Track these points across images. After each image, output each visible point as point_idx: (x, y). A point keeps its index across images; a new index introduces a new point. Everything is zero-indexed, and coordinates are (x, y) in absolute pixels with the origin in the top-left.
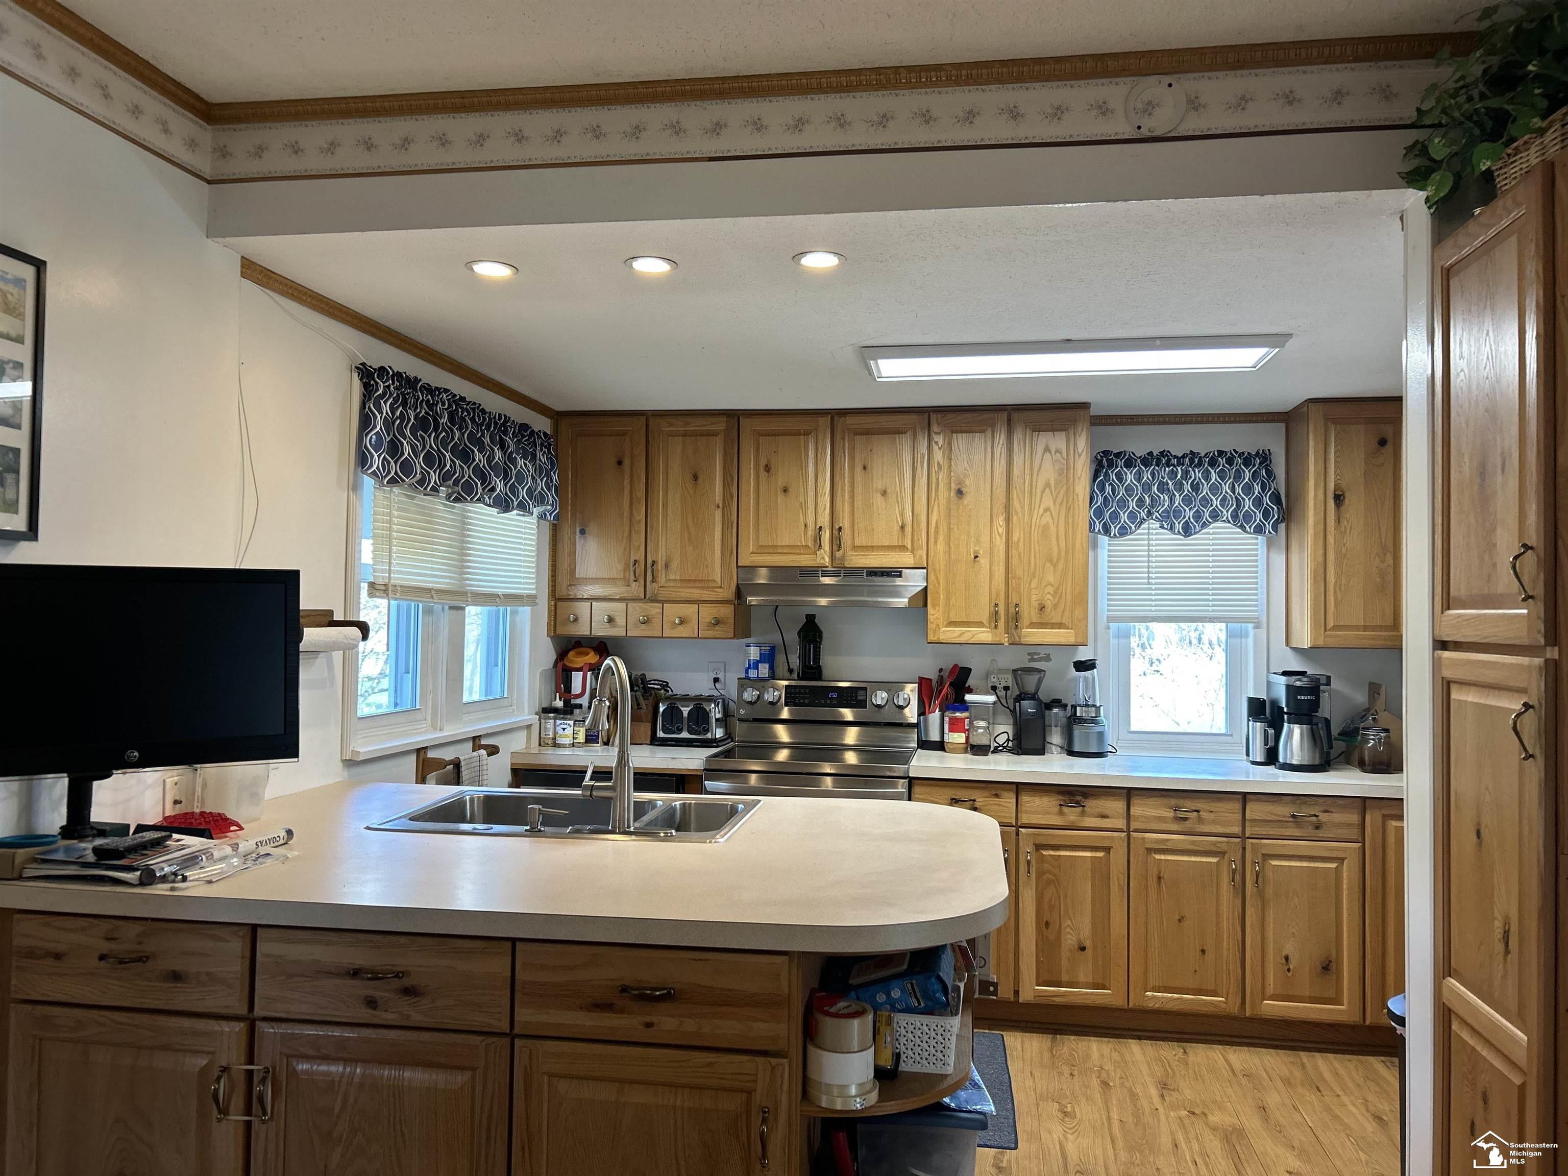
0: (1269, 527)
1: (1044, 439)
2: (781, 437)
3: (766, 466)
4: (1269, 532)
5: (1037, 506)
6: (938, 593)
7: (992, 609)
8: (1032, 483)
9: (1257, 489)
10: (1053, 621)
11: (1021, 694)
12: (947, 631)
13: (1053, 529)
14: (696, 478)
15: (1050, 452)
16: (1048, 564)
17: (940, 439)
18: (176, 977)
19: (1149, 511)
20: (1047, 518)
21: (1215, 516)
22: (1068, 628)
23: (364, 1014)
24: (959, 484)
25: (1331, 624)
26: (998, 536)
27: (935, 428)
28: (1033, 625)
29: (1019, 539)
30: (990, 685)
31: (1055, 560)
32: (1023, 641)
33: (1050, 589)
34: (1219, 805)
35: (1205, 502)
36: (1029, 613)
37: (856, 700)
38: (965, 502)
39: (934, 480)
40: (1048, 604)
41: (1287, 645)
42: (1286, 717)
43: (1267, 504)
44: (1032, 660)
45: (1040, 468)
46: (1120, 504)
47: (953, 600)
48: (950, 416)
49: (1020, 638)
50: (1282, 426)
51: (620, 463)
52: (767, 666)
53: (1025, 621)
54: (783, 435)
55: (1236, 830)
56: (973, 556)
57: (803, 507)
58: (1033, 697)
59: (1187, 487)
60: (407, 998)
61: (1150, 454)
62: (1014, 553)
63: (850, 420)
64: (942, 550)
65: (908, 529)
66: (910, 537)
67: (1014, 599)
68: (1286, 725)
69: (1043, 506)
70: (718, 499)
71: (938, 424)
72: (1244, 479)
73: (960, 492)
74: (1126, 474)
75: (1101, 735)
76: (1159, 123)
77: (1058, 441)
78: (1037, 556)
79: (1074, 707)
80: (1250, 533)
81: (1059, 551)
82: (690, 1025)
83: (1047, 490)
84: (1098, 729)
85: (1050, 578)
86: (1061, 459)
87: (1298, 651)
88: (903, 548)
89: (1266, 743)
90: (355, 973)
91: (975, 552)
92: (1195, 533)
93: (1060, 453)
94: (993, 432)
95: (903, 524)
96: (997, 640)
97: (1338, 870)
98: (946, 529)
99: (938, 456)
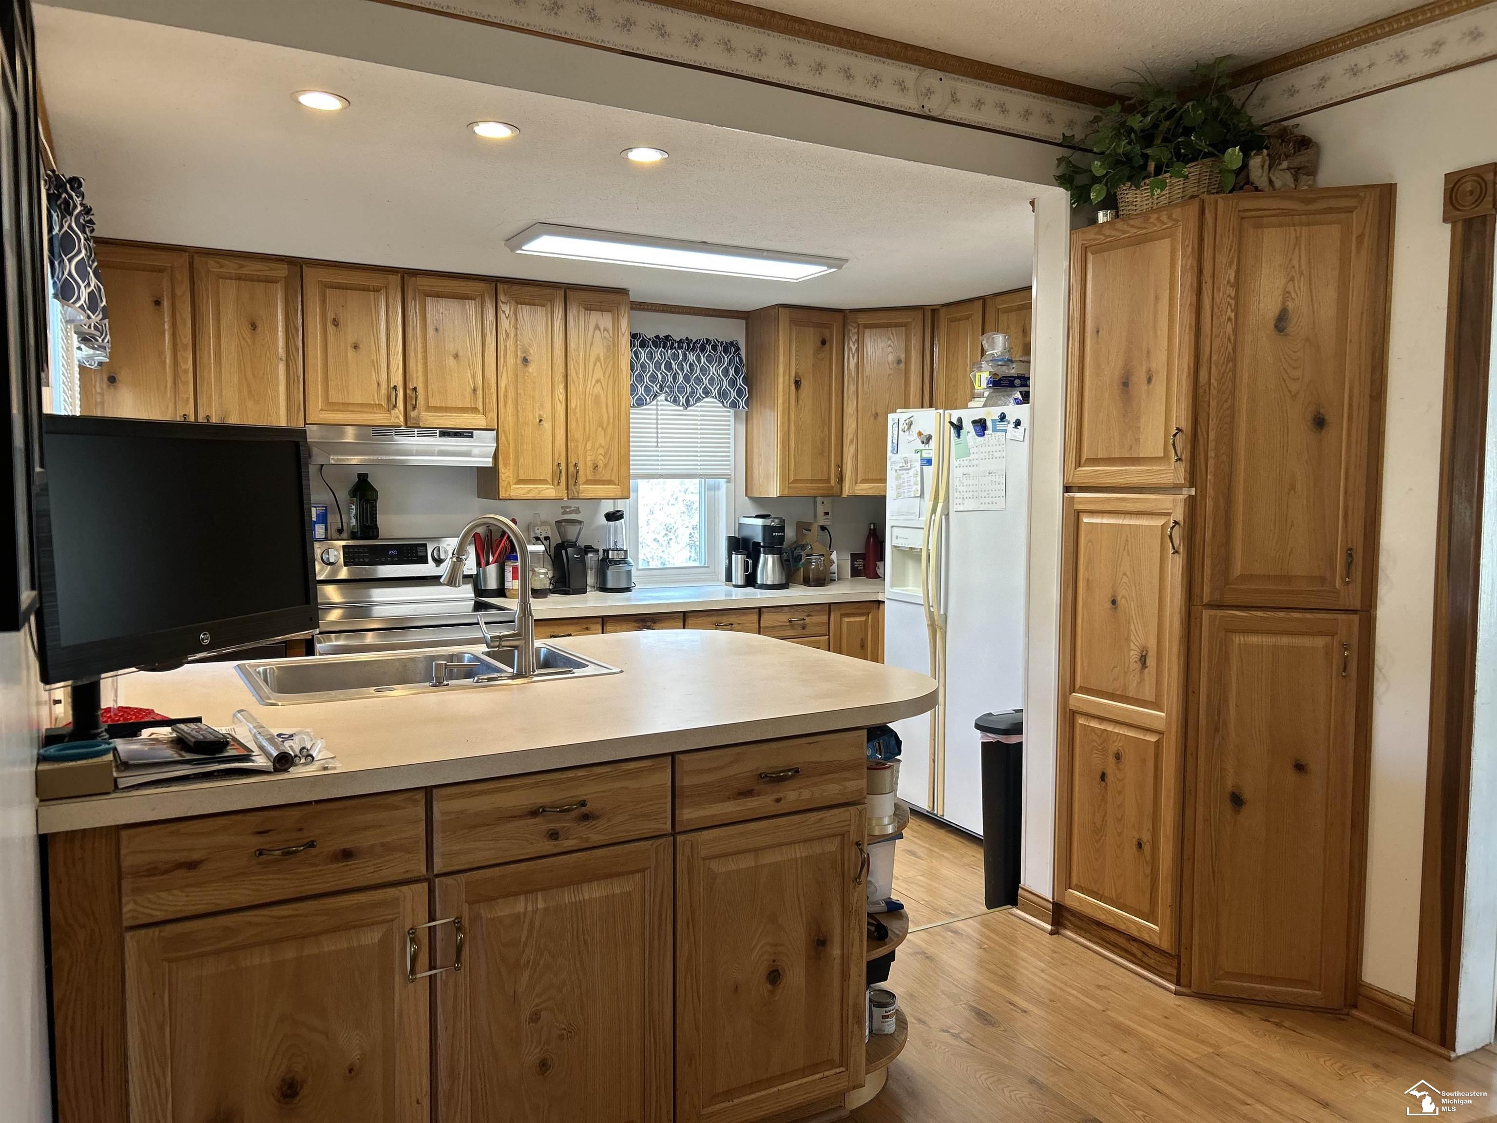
0: (742, 403)
1: (595, 318)
2: (349, 291)
3: (334, 319)
4: (743, 407)
5: (590, 378)
6: (508, 453)
7: (555, 467)
8: (585, 356)
9: (732, 372)
10: (604, 478)
11: (563, 542)
12: (517, 489)
13: (603, 399)
14: (254, 326)
15: (600, 330)
16: (600, 429)
17: (505, 308)
18: (347, 855)
19: (661, 386)
20: (598, 389)
21: (707, 393)
22: (615, 485)
23: (548, 846)
24: (525, 352)
25: (792, 479)
26: (558, 402)
27: (502, 297)
28: (588, 482)
29: (576, 406)
30: (533, 535)
31: (605, 426)
32: (582, 495)
33: (601, 451)
34: (745, 618)
35: (698, 380)
36: (585, 472)
37: (417, 556)
38: (530, 370)
39: (503, 348)
40: (601, 464)
41: (746, 495)
42: (762, 549)
43: (740, 385)
44: (564, 513)
45: (592, 343)
46: (638, 379)
47: (521, 460)
48: (516, 287)
49: (578, 494)
50: (744, 322)
51: (158, 303)
53: (582, 478)
54: (352, 289)
56: (538, 420)
57: (375, 364)
58: (573, 545)
59: (686, 368)
60: (586, 823)
61: (657, 337)
62: (571, 417)
63: (423, 282)
64: (510, 413)
65: (480, 392)
66: (481, 400)
67: (573, 460)
68: (762, 555)
69: (595, 377)
70: (281, 352)
71: (505, 294)
72: (724, 363)
73: (525, 361)
74: (641, 353)
75: (629, 573)
76: (934, 106)
77: (605, 320)
78: (591, 421)
79: (606, 551)
80: (727, 407)
81: (608, 417)
82: (806, 794)
83: (598, 363)
84: (628, 568)
85: (603, 443)
86: (608, 336)
87: (758, 501)
88: (475, 410)
89: (746, 569)
90: (534, 813)
91: (540, 416)
93: (608, 332)
94: (552, 306)
95: (474, 387)
96: (559, 495)
98: (513, 395)
99: (505, 324)
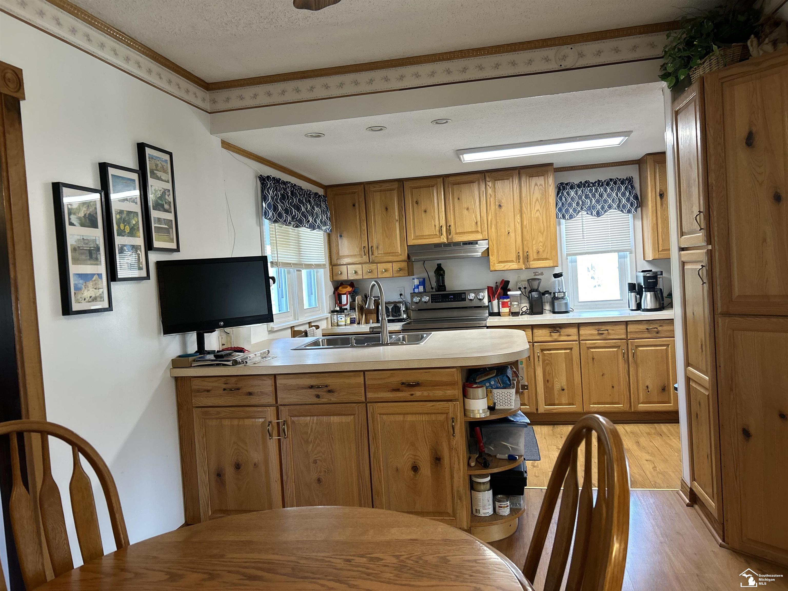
0: (633, 210)
1: (535, 180)
2: (421, 189)
3: (416, 201)
4: (633, 212)
5: (533, 208)
6: (493, 250)
7: (517, 254)
8: (530, 200)
9: (627, 194)
10: (543, 257)
11: (531, 289)
12: (498, 266)
13: (541, 219)
14: (387, 209)
15: (537, 186)
16: (540, 234)
17: (490, 184)
18: (250, 394)
19: (581, 207)
20: (538, 214)
21: (610, 207)
22: (550, 260)
23: (316, 400)
24: (500, 202)
25: (660, 249)
26: (517, 223)
27: (488, 179)
28: (534, 260)
29: (527, 224)
30: (518, 287)
31: (542, 231)
32: (531, 267)
33: (541, 244)
34: (615, 327)
35: (605, 201)
36: (533, 255)
37: (461, 298)
38: (503, 210)
39: (489, 202)
40: (541, 250)
41: (644, 260)
42: (644, 289)
43: (632, 200)
44: (535, 275)
45: (533, 193)
46: (569, 205)
47: (500, 253)
48: (493, 173)
49: (529, 266)
50: (637, 165)
51: (354, 205)
52: (422, 287)
53: (531, 258)
54: (423, 188)
55: (624, 336)
56: (507, 233)
57: (434, 218)
58: (537, 290)
59: (597, 195)
60: (329, 394)
61: (581, 182)
62: (525, 230)
63: (451, 179)
64: (494, 231)
65: (479, 223)
66: (480, 227)
67: (526, 250)
68: (644, 293)
69: (536, 209)
70: (397, 217)
71: (489, 177)
72: (622, 190)
73: (500, 206)
74: (571, 192)
75: (566, 304)
76: (568, 64)
77: (540, 180)
78: (535, 230)
79: (554, 293)
80: (625, 213)
81: (544, 227)
82: (425, 393)
83: (537, 202)
84: (565, 301)
85: (541, 240)
86: (542, 188)
87: (648, 261)
88: (477, 232)
89: (636, 301)
90: (312, 387)
91: (508, 231)
92: (602, 215)
93: (542, 186)
94: (513, 179)
95: (476, 221)
96: (520, 267)
97: (667, 350)
98: (495, 222)
99: (490, 191)
